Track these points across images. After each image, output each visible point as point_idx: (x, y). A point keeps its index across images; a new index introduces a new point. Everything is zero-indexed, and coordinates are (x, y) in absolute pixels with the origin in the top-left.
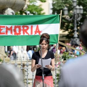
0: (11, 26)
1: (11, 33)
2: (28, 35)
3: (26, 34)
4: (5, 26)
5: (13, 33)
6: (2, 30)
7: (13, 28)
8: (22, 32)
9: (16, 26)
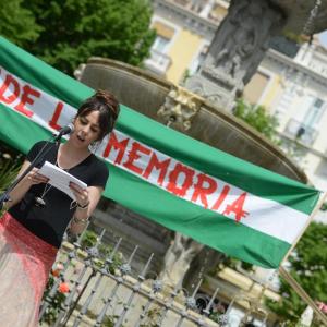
0: (167, 157)
1: (161, 178)
2: (203, 205)
3: (199, 202)
4: (153, 150)
5: (166, 182)
6: (138, 157)
7: (171, 168)
8: (191, 191)
9: (184, 165)
